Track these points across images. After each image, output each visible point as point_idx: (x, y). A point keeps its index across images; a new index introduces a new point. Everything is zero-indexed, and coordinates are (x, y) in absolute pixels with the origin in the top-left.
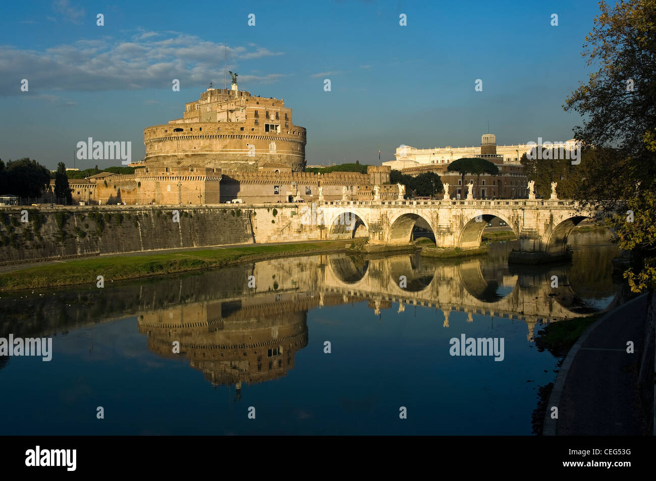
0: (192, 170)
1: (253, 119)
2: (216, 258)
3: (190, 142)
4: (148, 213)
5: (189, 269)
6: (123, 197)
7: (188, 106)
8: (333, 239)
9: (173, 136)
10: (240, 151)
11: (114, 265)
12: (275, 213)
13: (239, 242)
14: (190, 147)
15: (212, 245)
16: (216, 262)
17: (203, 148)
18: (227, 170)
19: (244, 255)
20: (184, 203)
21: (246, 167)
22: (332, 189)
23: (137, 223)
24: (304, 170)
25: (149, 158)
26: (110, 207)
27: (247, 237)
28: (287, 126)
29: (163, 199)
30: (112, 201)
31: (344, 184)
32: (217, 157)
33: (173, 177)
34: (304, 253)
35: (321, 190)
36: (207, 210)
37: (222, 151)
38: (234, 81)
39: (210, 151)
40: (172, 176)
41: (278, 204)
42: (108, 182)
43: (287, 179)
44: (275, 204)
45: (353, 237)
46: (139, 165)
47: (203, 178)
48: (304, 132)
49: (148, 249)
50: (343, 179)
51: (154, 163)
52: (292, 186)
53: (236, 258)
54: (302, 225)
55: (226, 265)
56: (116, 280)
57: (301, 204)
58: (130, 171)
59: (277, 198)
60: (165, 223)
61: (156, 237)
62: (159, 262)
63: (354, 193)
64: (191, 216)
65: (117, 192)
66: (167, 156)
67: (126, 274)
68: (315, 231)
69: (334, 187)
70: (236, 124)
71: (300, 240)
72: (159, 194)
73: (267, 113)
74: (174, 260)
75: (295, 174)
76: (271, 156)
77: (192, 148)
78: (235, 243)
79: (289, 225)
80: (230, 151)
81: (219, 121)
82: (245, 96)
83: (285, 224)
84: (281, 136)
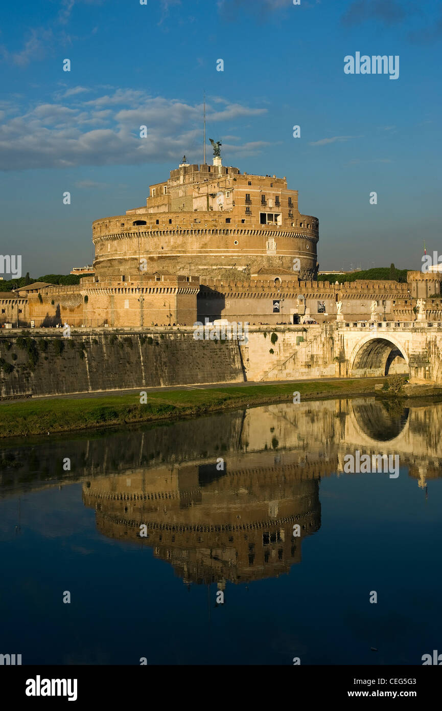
0: (158, 279)
1: (244, 205)
2: (191, 402)
3: (156, 239)
4: (97, 339)
5: (154, 418)
6: (64, 317)
7: (153, 190)
8: (356, 376)
9: (132, 231)
10: (225, 252)
11: (51, 411)
12: (274, 339)
13: (224, 379)
14: (156, 246)
15: (186, 384)
16: (191, 408)
17: (174, 248)
18: (208, 278)
19: (230, 398)
20: (148, 325)
21: (234, 274)
22: (356, 305)
23: (83, 353)
24: (316, 278)
25: (99, 263)
26: (46, 330)
27: (235, 373)
28: (291, 216)
29: (118, 319)
30: (48, 323)
31: (372, 298)
32: (193, 261)
33: (132, 289)
34: (315, 395)
35: (340, 307)
36: (179, 335)
37: (200, 252)
38: (217, 153)
39: (184, 252)
40: (131, 287)
41: (278, 326)
42: (43, 295)
43: (292, 290)
44: (274, 327)
45: (386, 373)
46: (86, 272)
47: (173, 290)
48: (315, 224)
49: (98, 389)
50: (371, 291)
51: (106, 270)
52: (298, 301)
53: (220, 403)
54: (312, 357)
55: (206, 412)
56: (54, 432)
57: (311, 326)
58: (74, 281)
59: (277, 318)
60: (121, 352)
61: (109, 372)
62: (113, 407)
63: (388, 310)
64: (157, 344)
65: (55, 310)
66: (124, 259)
67: (68, 423)
68: (331, 366)
69: (358, 302)
70: (220, 213)
71: (310, 378)
72: (113, 312)
73: (263, 197)
74: (133, 404)
75: (302, 283)
76: (269, 259)
77: (157, 248)
78: (218, 381)
79: (294, 356)
80: (211, 252)
81: (196, 210)
82: (232, 174)
83: (288, 355)
84: (283, 230)
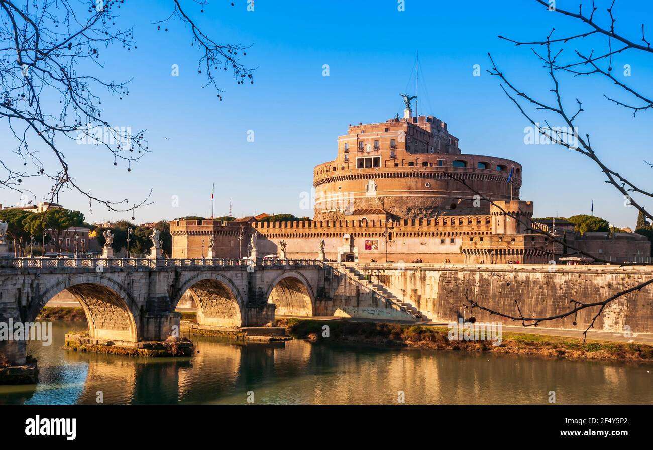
1: (343, 154)
22: (413, 244)
28: (394, 157)
52: (343, 239)
69: (418, 240)
70: (330, 164)
73: (361, 144)
84: (383, 171)
